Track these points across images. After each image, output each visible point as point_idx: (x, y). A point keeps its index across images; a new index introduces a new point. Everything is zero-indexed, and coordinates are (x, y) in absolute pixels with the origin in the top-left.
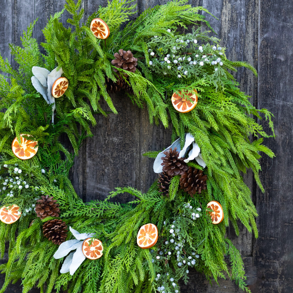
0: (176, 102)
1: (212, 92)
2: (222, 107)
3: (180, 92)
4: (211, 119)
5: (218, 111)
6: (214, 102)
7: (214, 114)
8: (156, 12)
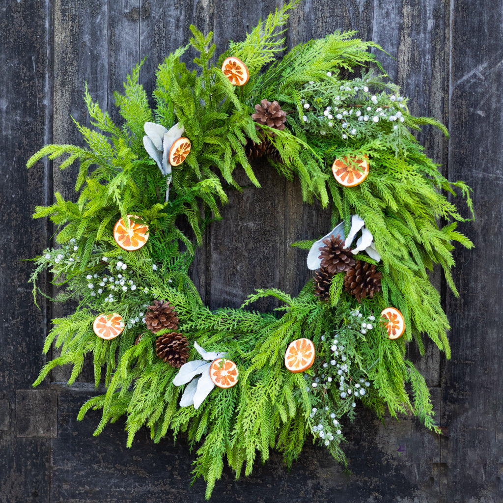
0: (338, 173)
1: (389, 159)
2: (403, 179)
3: (345, 158)
4: (387, 195)
5: (397, 184)
6: (392, 171)
7: (392, 189)
8: (310, 49)
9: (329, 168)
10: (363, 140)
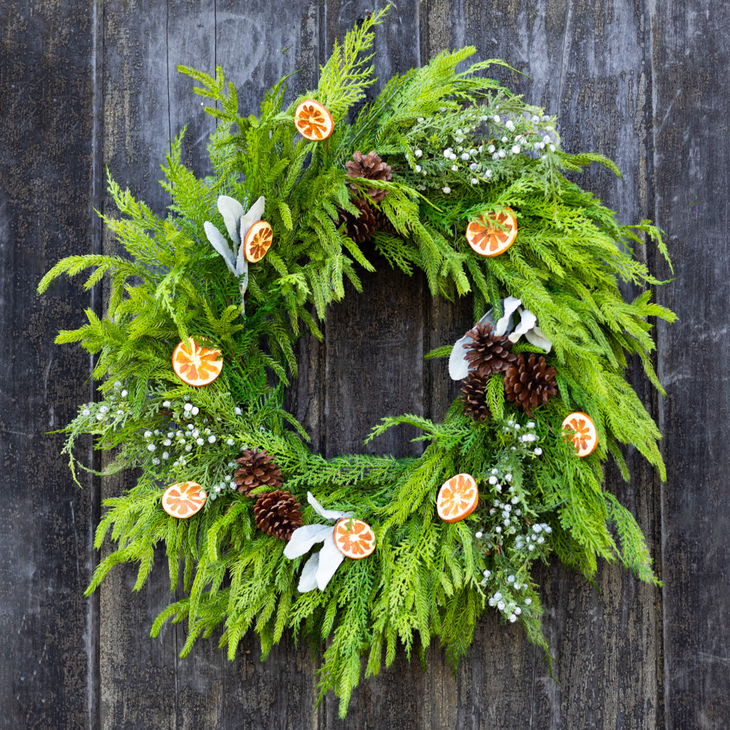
0: (475, 240)
1: (542, 208)
2: (567, 229)
3: (481, 217)
4: (548, 258)
5: (559, 240)
6: (550, 222)
7: (553, 247)
8: (410, 82)
9: (462, 238)
10: (503, 182)
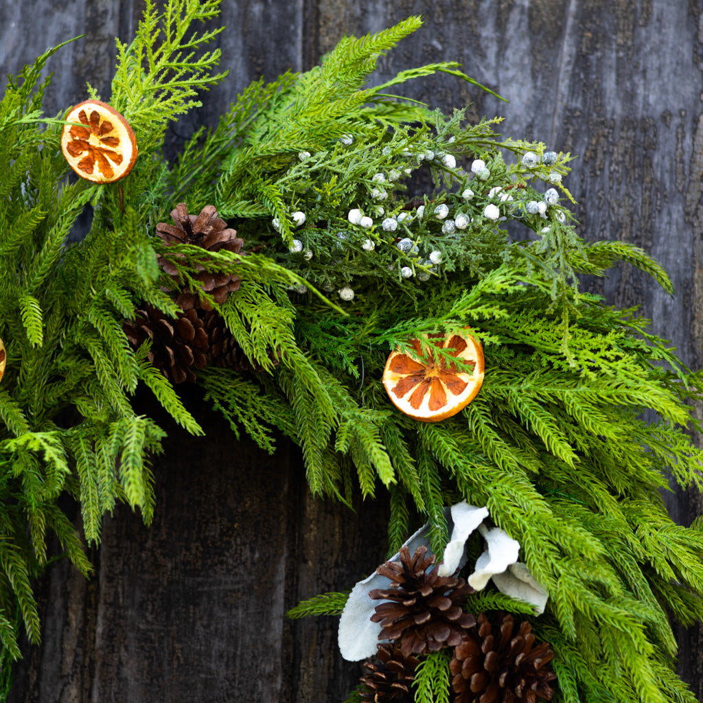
0: (400, 390)
1: (535, 332)
2: (585, 372)
3: (415, 346)
4: (543, 426)
5: (567, 392)
6: (551, 358)
7: (557, 408)
8: (284, 98)
9: (374, 384)
10: (461, 278)
